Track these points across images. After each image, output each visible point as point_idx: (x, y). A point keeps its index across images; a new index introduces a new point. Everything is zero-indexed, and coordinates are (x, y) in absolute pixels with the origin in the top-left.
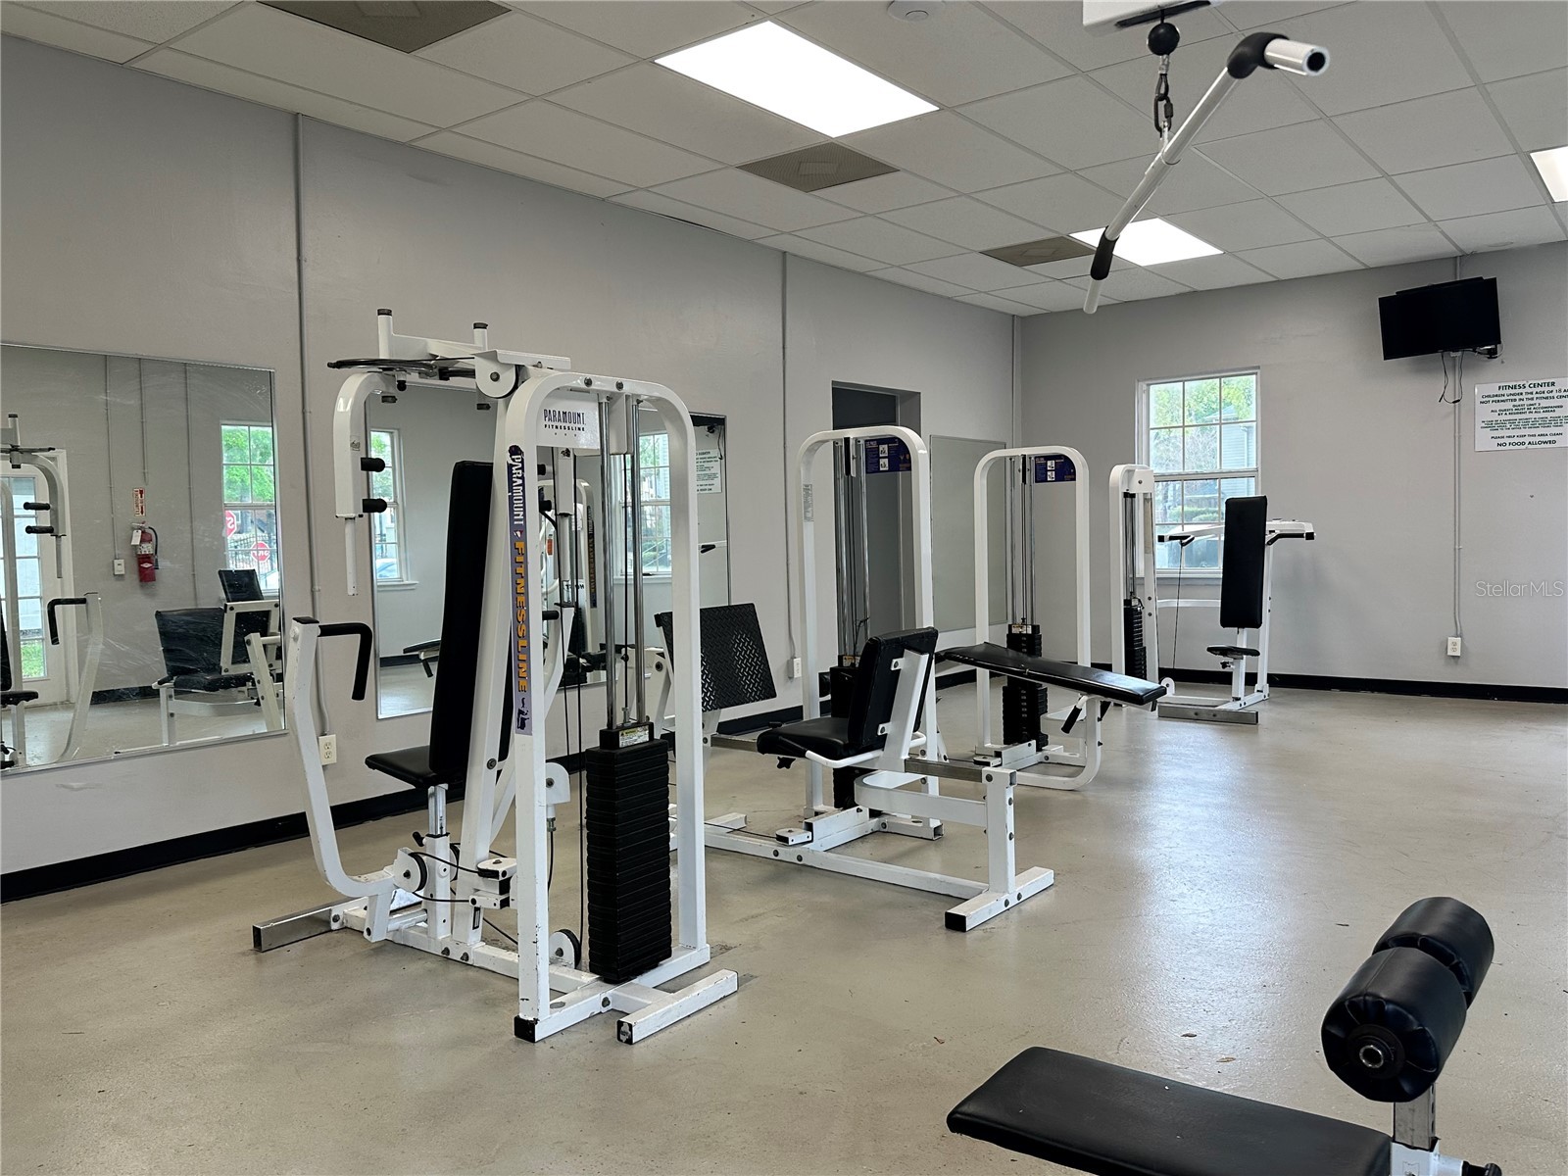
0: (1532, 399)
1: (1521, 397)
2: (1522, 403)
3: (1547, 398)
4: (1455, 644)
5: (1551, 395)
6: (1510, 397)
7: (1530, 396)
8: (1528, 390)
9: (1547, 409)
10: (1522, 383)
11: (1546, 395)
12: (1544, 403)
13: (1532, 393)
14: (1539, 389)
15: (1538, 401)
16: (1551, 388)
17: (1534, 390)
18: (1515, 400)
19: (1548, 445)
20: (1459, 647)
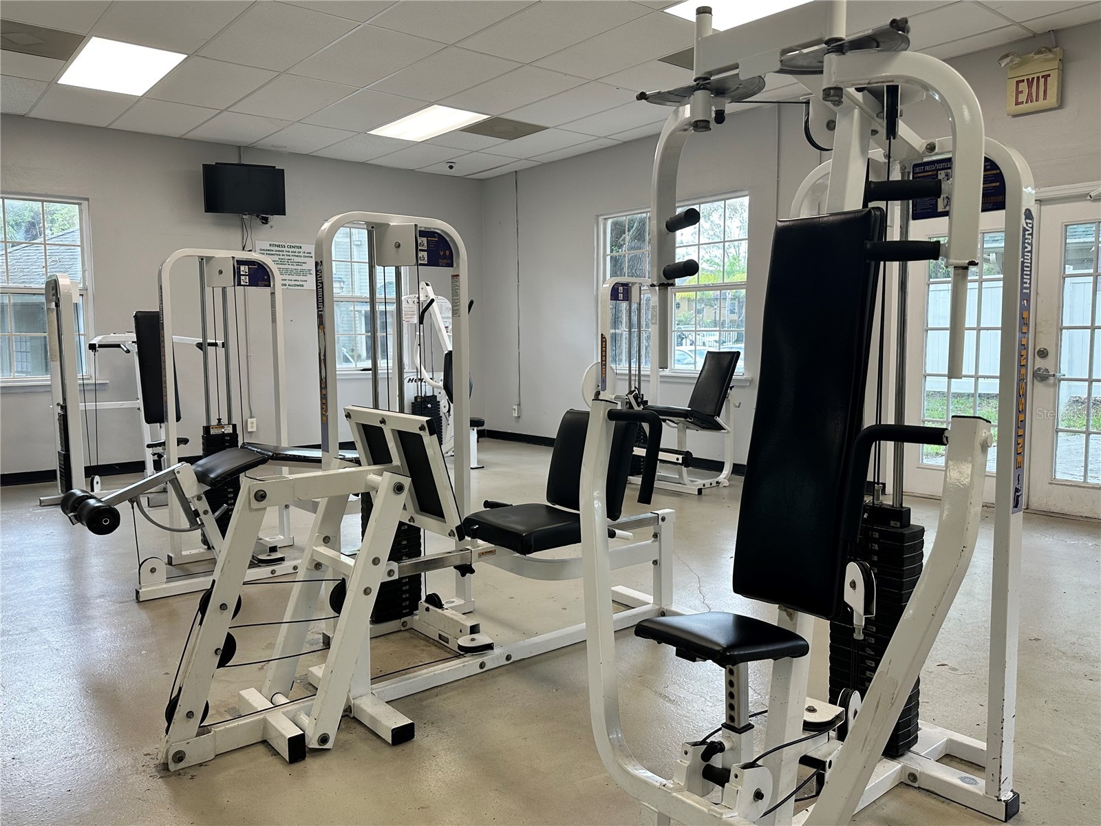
0: (289, 256)
1: (283, 253)
2: (283, 257)
3: (297, 256)
4: (252, 423)
5: (299, 254)
6: (277, 253)
7: (288, 253)
8: (286, 249)
9: (298, 264)
10: (283, 244)
11: (297, 254)
12: (297, 259)
13: (289, 252)
14: (293, 250)
15: (293, 258)
16: (300, 250)
17: (291, 250)
18: (280, 255)
19: (299, 288)
20: (255, 425)
